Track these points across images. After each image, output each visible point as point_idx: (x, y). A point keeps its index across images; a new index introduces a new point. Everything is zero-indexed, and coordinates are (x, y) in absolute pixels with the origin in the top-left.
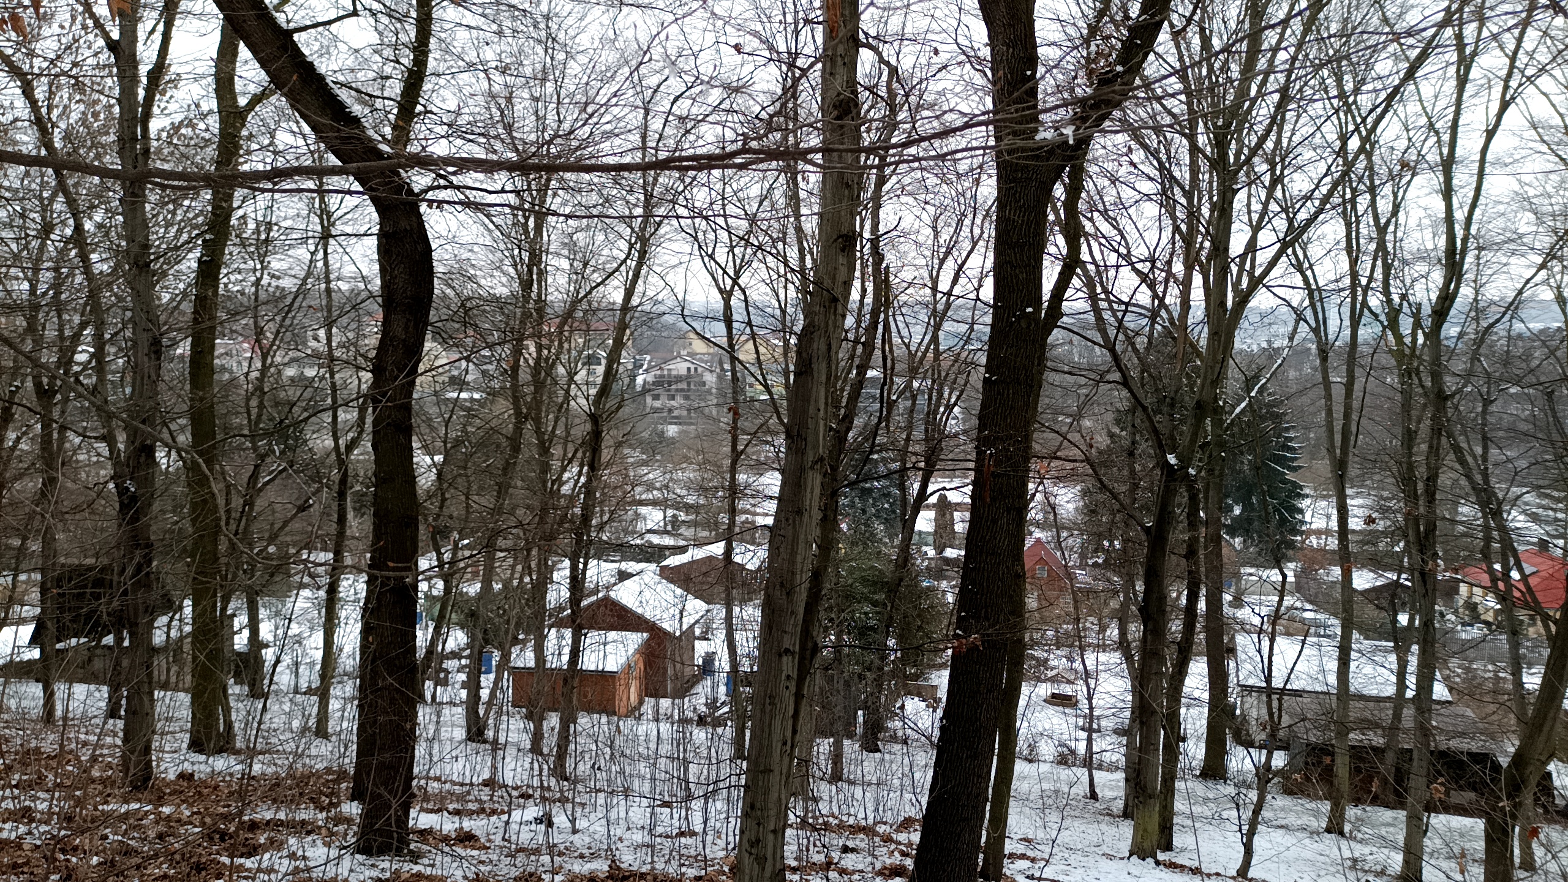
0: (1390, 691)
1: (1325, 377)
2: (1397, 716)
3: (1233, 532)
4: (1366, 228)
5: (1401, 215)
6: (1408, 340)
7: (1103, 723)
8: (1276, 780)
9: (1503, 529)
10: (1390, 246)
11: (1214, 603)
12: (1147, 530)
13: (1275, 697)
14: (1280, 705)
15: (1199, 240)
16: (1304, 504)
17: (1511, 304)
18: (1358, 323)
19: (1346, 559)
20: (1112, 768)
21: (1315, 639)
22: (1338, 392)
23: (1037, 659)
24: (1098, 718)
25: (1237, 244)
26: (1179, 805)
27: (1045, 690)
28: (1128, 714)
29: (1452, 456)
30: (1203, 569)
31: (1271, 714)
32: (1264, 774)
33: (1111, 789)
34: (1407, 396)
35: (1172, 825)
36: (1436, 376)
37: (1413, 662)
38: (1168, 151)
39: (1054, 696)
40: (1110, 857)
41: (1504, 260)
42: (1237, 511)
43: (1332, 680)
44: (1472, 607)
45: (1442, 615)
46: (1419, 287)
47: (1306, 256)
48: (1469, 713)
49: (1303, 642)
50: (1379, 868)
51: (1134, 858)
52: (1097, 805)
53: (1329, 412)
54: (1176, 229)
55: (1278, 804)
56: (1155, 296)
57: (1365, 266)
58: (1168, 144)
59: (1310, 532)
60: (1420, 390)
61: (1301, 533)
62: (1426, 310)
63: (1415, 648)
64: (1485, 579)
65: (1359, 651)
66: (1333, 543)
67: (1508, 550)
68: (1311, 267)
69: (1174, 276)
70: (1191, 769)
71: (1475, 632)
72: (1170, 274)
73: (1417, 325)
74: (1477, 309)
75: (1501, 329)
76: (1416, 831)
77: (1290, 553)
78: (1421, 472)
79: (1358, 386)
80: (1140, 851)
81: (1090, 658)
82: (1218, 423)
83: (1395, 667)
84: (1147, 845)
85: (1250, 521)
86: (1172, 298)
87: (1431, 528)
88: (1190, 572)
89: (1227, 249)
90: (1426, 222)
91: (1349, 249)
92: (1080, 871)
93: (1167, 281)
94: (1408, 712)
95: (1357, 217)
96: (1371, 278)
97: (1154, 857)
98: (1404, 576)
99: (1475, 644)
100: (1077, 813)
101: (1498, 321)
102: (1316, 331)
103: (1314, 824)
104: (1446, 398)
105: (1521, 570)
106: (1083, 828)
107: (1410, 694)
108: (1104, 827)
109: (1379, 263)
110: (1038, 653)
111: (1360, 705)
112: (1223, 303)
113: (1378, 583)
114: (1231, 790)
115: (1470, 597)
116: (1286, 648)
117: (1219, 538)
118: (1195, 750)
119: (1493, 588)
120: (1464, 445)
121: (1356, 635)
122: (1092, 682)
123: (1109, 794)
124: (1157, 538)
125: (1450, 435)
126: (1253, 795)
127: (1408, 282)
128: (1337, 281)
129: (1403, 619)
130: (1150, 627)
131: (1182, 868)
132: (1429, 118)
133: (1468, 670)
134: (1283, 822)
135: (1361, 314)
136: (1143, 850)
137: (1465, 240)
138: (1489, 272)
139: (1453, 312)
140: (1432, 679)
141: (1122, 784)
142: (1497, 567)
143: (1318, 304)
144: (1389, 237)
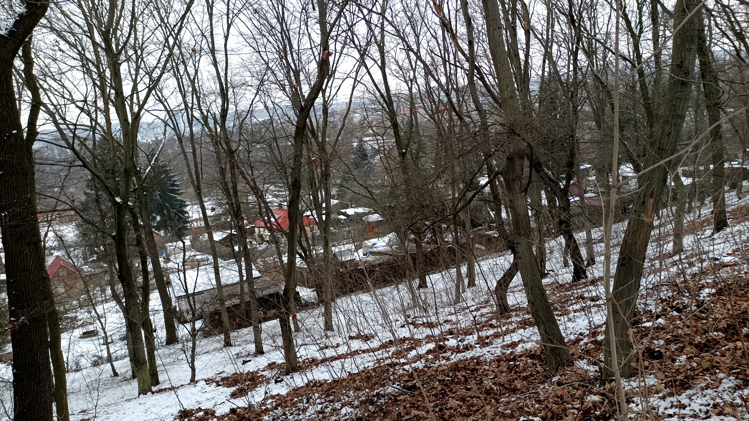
0: (237, 279)
1: (183, 150)
2: (242, 289)
3: (158, 228)
4: (186, 82)
5: (199, 74)
6: (213, 130)
7: (114, 337)
8: (199, 333)
9: (266, 203)
10: (197, 88)
11: (156, 264)
12: (114, 237)
13: (191, 298)
14: (194, 300)
15: (108, 90)
16: (187, 209)
17: (249, 110)
18: (192, 124)
19: (209, 229)
20: (122, 357)
21: (204, 267)
22: (190, 156)
23: (71, 318)
24: (111, 336)
25: (127, 90)
26: (158, 362)
27: (78, 332)
28: (125, 329)
29: (241, 177)
30: (147, 249)
31: (191, 306)
32: (194, 333)
33: (124, 367)
34: (218, 153)
35: (157, 372)
36: (228, 143)
37: (243, 264)
38: (81, 45)
39: (84, 333)
40: (129, 400)
41: (243, 92)
42: (158, 218)
43: (214, 282)
44: (261, 236)
45: (251, 243)
46: (213, 106)
47: (163, 96)
48: (268, 279)
49: (198, 270)
50: (247, 353)
51: (142, 396)
52: (119, 378)
53: (188, 165)
54: (95, 84)
55: (203, 344)
56: (91, 119)
57: (189, 99)
58: (80, 41)
59: (192, 221)
60: (223, 150)
61: (189, 222)
62: (218, 116)
63: (243, 259)
64: (262, 224)
65: (222, 267)
66: (203, 224)
67: (268, 210)
68: (166, 100)
69: (99, 108)
70: (162, 343)
71: (264, 246)
72: (97, 108)
73: (216, 122)
74: (237, 114)
75: (247, 121)
76: (258, 332)
77: (186, 232)
78: (230, 186)
79: (198, 152)
80: (143, 391)
81: (100, 309)
82: (139, 178)
83: (237, 269)
84: (146, 387)
85: (165, 222)
86: (101, 119)
87: (239, 208)
88: (140, 252)
89: (122, 93)
90: (210, 77)
91: (180, 91)
92: (115, 414)
93: (96, 111)
94: (246, 286)
95: (181, 76)
96: (193, 103)
97: (150, 390)
98: (233, 231)
99: (264, 251)
100: (109, 386)
101: (246, 118)
102: (174, 129)
103: (218, 345)
104: (233, 152)
105: (274, 217)
106: (113, 392)
107: (245, 278)
108: (124, 387)
109: (194, 96)
110: (70, 315)
111: (227, 288)
112: (126, 120)
113: (224, 236)
114: (180, 346)
115: (259, 232)
116: (191, 274)
117: (152, 232)
118: (161, 334)
119: (266, 227)
120: (245, 171)
121: (220, 260)
122: (103, 320)
123: (123, 370)
124: (120, 240)
125: (238, 168)
126: (190, 344)
127: (208, 104)
128: (179, 106)
129: (236, 248)
130: (125, 283)
131: (165, 390)
132: (201, 31)
133: (264, 262)
134: (206, 350)
135: (192, 120)
136: (145, 390)
137: (226, 84)
138: (239, 98)
139: (228, 116)
140: (252, 269)
141: (129, 363)
142: (266, 218)
143: (173, 117)
144: (196, 85)
